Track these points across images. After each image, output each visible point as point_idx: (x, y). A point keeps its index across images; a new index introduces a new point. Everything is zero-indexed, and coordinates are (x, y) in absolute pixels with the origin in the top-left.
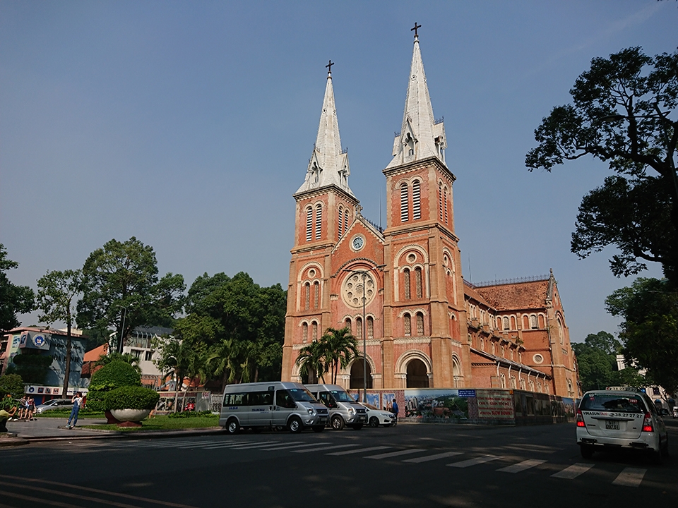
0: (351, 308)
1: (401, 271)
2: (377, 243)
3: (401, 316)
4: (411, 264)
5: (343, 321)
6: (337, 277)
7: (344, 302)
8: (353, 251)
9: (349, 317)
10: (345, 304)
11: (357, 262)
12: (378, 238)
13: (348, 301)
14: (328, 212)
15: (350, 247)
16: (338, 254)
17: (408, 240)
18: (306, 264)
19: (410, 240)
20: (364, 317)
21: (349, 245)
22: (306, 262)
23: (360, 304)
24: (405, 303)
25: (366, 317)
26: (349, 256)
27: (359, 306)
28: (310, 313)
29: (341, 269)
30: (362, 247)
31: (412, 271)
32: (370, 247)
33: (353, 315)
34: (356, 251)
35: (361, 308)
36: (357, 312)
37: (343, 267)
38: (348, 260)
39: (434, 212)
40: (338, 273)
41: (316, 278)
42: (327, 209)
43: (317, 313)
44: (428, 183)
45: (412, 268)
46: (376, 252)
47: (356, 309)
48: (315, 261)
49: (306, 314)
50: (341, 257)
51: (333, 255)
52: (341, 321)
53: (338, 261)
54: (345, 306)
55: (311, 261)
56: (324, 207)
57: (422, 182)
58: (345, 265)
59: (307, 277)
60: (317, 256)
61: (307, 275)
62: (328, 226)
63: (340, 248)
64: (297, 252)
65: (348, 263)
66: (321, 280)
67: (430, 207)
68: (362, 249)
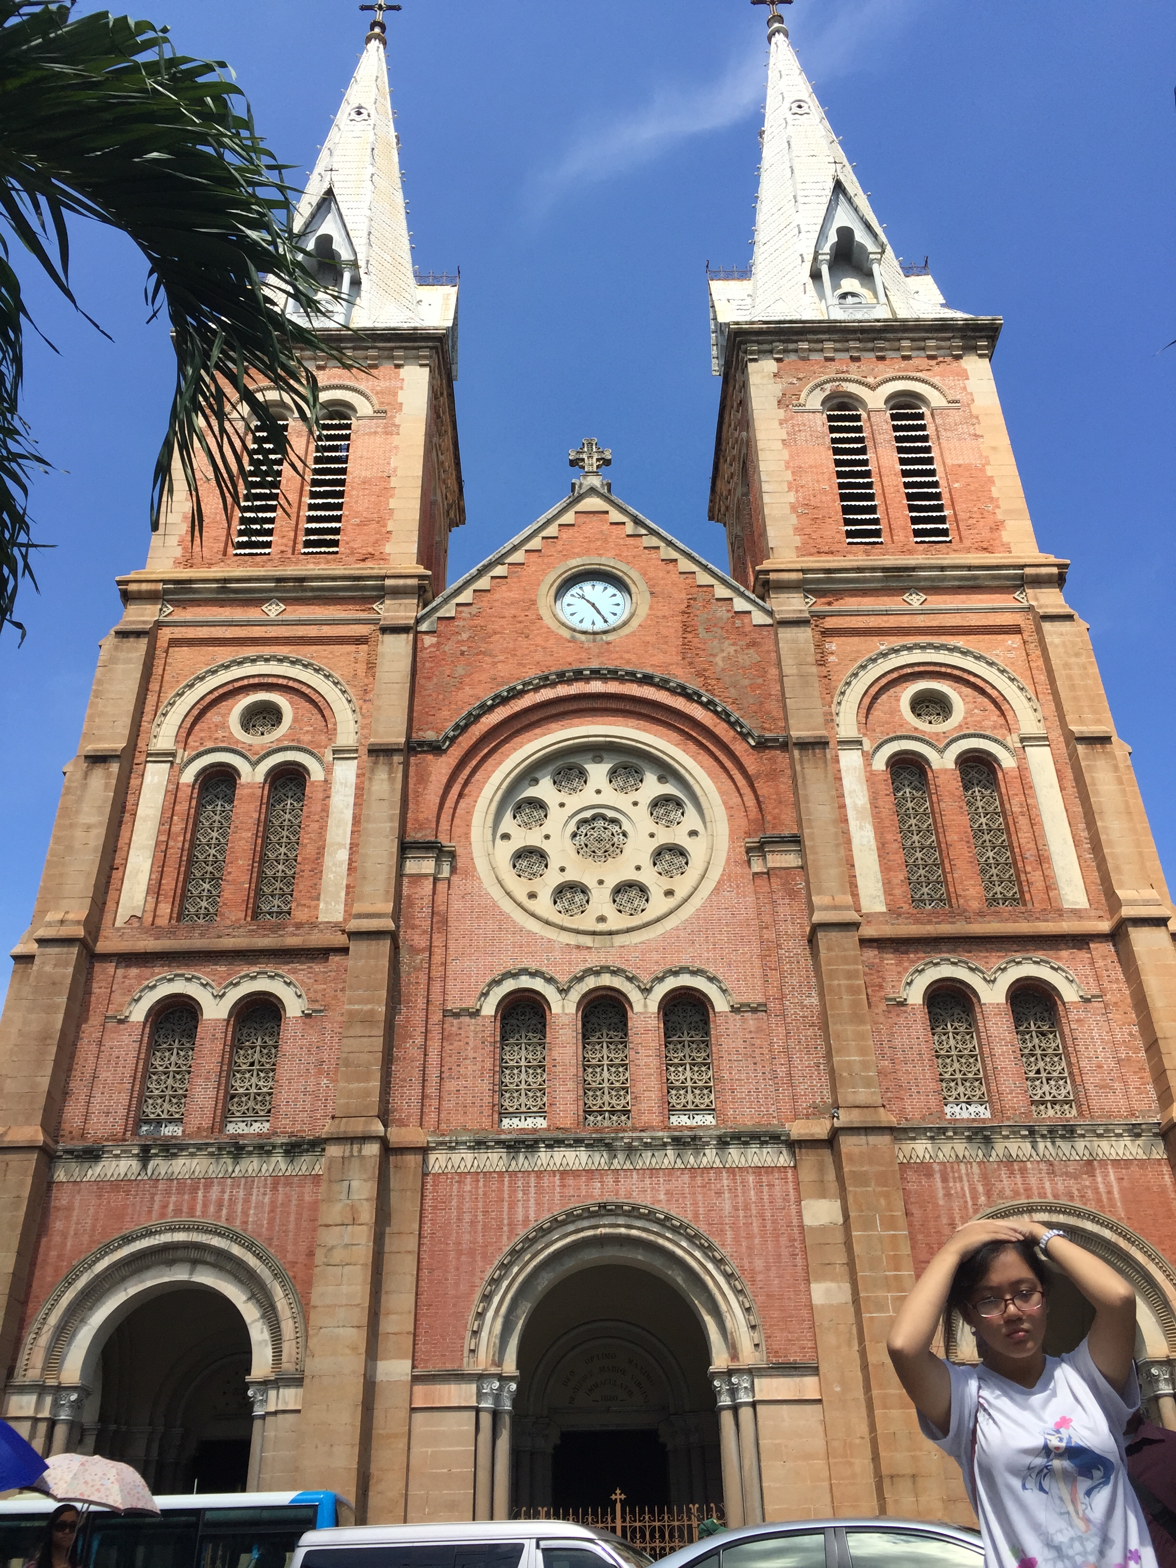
0: (551, 934)
1: (880, 763)
2: (722, 612)
3: (915, 995)
4: (934, 736)
5: (489, 1008)
6: (455, 754)
7: (496, 893)
8: (566, 634)
9: (538, 984)
10: (507, 906)
11: (596, 687)
12: (722, 592)
13: (523, 898)
14: (396, 440)
15: (544, 612)
16: (465, 636)
17: (905, 621)
18: (226, 660)
19: (920, 621)
20: (646, 991)
21: (533, 602)
22: (225, 654)
23: (602, 919)
24: (930, 922)
25: (661, 990)
26: (539, 656)
27: (601, 927)
28: (229, 943)
29: (485, 709)
30: (625, 624)
31: (946, 771)
32: (672, 628)
33: (563, 979)
34: (583, 637)
35: (618, 940)
36: (593, 960)
37: (502, 700)
38: (532, 673)
39: (1027, 525)
40: (462, 728)
41: (286, 743)
42: (391, 430)
43: (292, 941)
44: (974, 412)
45: (941, 751)
46: (714, 656)
47: (587, 941)
48: (293, 656)
49: (198, 943)
50: (481, 653)
51: (428, 640)
52: (470, 1003)
53: (460, 671)
54: (503, 918)
55: (267, 651)
56: (371, 418)
57: (943, 403)
58: (515, 694)
59: (220, 734)
60: (312, 631)
61: (224, 726)
62: (393, 503)
63: (474, 610)
64: (166, 592)
65: (537, 689)
66: (329, 756)
67: (1001, 503)
68: (626, 631)
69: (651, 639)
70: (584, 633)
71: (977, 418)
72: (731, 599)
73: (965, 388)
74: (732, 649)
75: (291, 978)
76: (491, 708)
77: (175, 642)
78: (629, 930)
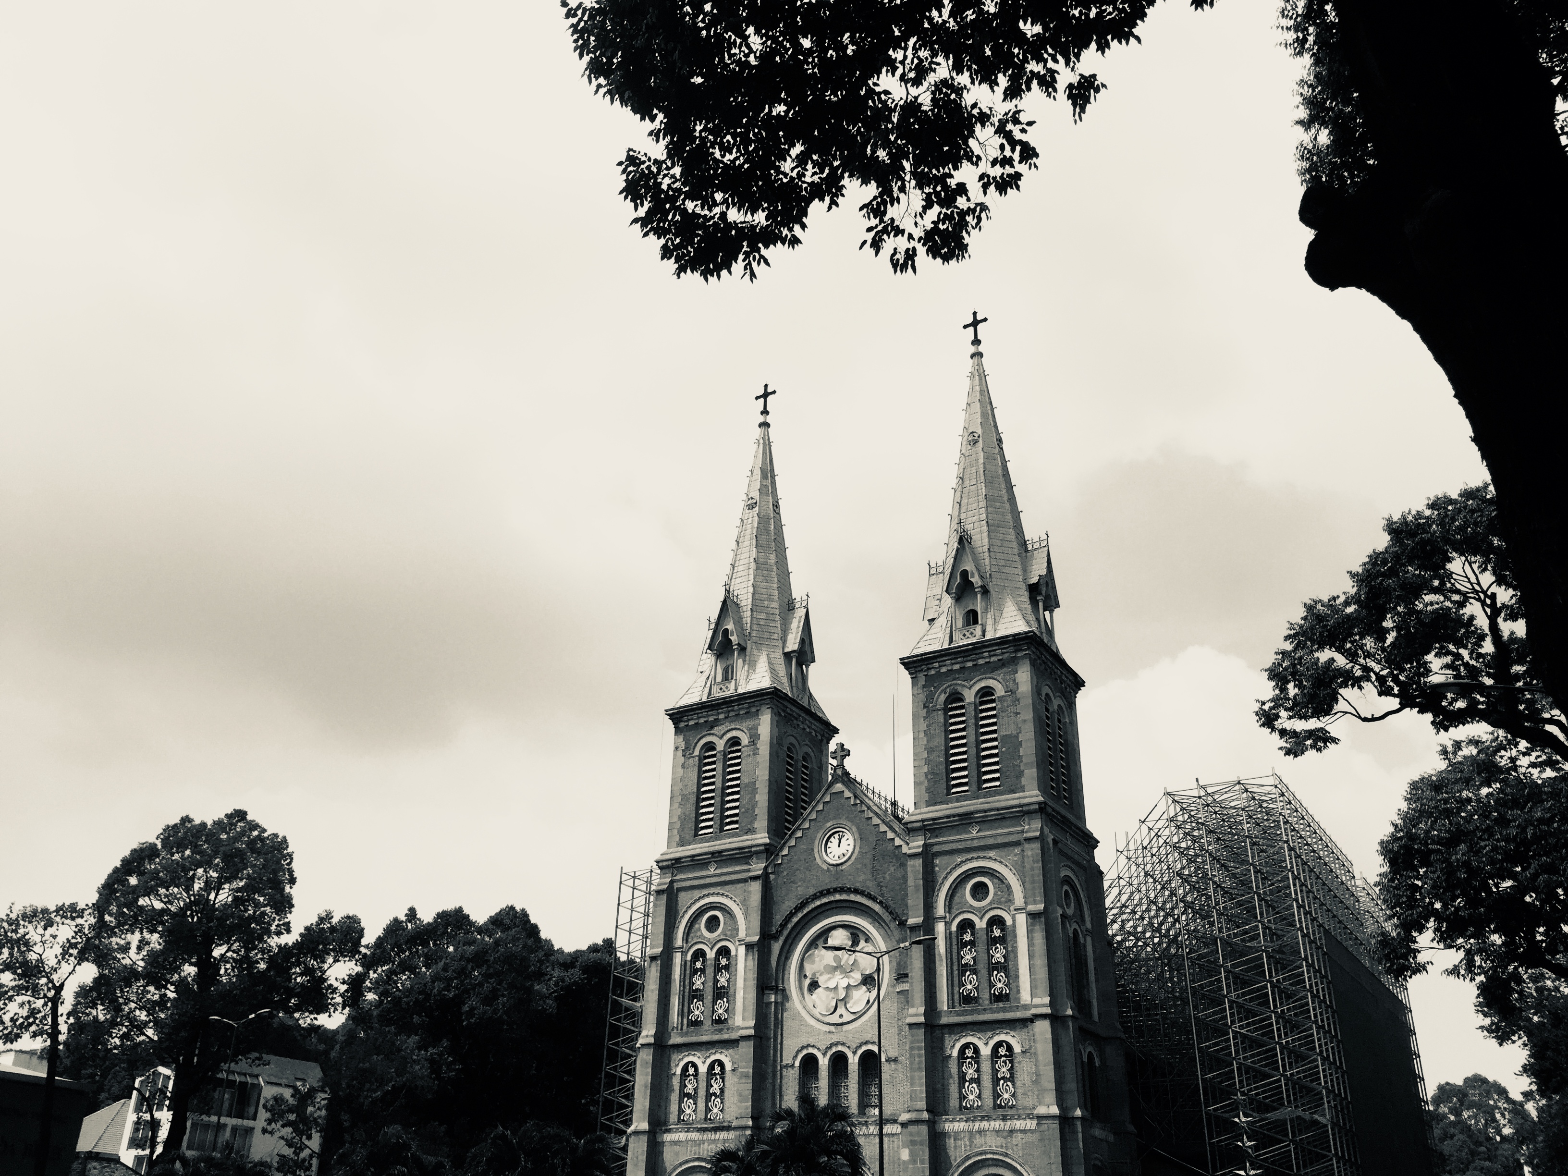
0: (819, 1026)
1: (954, 928)
2: (890, 847)
3: (955, 1051)
4: (979, 909)
5: (798, 1063)
6: (782, 939)
8: (825, 867)
9: (814, 1051)
10: (803, 1013)
11: (836, 897)
12: (890, 835)
14: (758, 758)
15: (816, 855)
16: (785, 873)
17: (969, 844)
18: (697, 898)
19: (976, 843)
20: (854, 1053)
21: (813, 850)
22: (697, 894)
23: (841, 1016)
24: (963, 1015)
25: (860, 1052)
26: (814, 882)
27: (841, 1021)
28: (705, 1038)
29: (791, 915)
30: (849, 858)
31: (981, 929)
32: (868, 861)
33: (823, 1047)
34: (831, 868)
35: (845, 1027)
36: (835, 1038)
37: (798, 909)
38: (812, 891)
39: (1034, 771)
40: (783, 926)
41: (722, 937)
42: (756, 752)
43: (726, 1037)
44: (1018, 696)
45: (981, 918)
46: (885, 873)
47: (832, 1028)
48: (721, 892)
49: (694, 1039)
50: (793, 882)
51: (772, 877)
52: (790, 1062)
53: (783, 892)
54: (802, 1019)
55: (712, 890)
56: (747, 746)
57: (1003, 693)
58: (803, 905)
59: (699, 934)
60: (727, 878)
61: (699, 929)
62: (757, 797)
63: (788, 857)
64: (673, 864)
65: (813, 900)
66: (737, 943)
67: (1024, 759)
68: (850, 863)
69: (859, 866)
70: (833, 865)
71: (1018, 700)
72: (893, 839)
73: (1014, 680)
74: (892, 869)
75: (726, 1053)
76: (795, 913)
77: (679, 890)
78: (848, 1023)
